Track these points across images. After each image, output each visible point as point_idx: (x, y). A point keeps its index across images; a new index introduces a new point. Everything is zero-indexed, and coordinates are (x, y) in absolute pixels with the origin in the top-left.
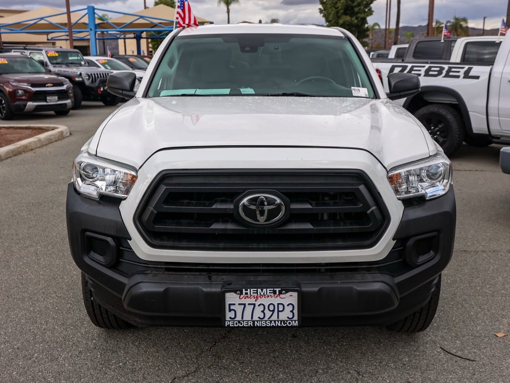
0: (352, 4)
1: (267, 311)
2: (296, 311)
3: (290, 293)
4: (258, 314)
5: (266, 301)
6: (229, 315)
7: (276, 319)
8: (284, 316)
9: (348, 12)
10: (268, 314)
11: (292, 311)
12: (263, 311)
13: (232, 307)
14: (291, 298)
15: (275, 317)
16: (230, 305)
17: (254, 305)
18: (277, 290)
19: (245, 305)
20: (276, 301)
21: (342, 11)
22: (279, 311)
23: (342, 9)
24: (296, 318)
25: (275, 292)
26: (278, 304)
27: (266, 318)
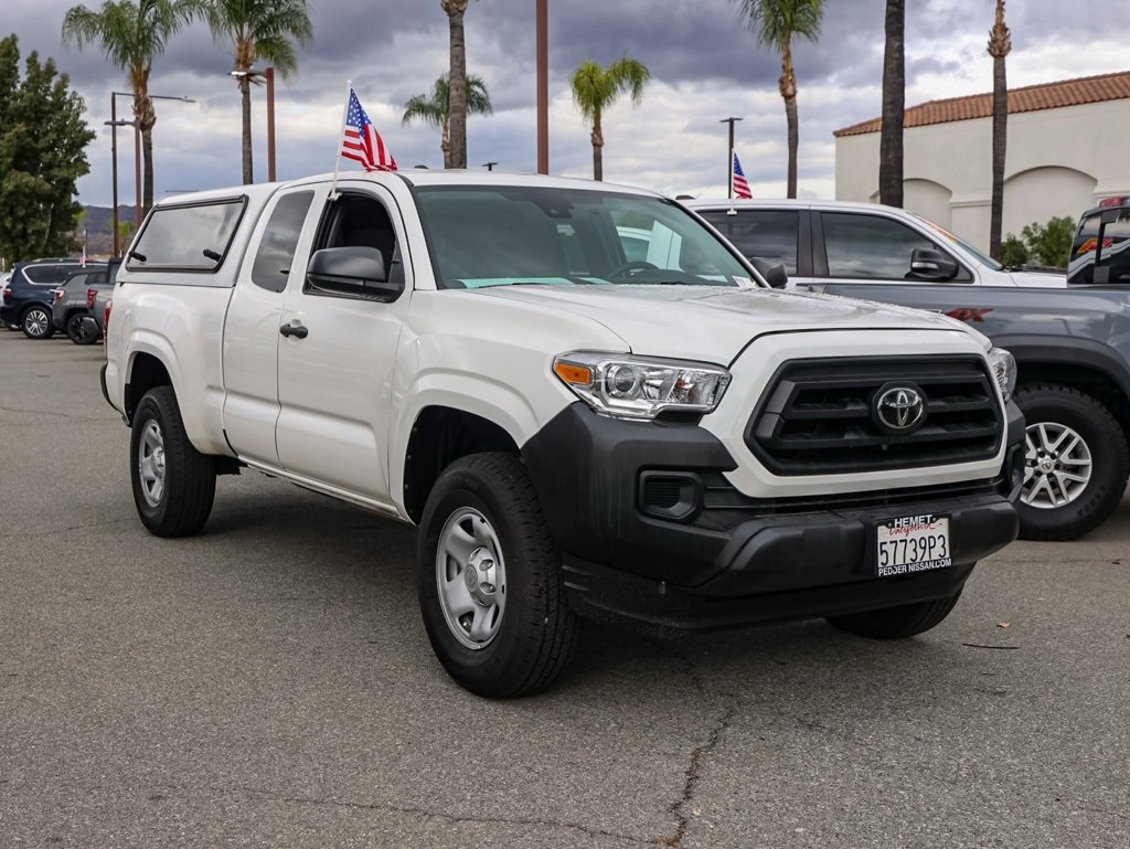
0: (34, 145)
1: (918, 549)
2: (947, 546)
3: (941, 520)
4: (910, 555)
5: (916, 534)
6: (882, 559)
7: (928, 559)
8: (937, 553)
9: (25, 163)
10: (920, 552)
11: (943, 546)
12: (915, 550)
13: (884, 547)
14: (941, 528)
15: (926, 558)
16: (882, 544)
17: (905, 541)
18: (929, 516)
19: (896, 542)
20: (926, 533)
21: (10, 160)
22: (930, 548)
23: (8, 155)
24: (947, 556)
25: (926, 521)
26: (930, 537)
27: (918, 560)
